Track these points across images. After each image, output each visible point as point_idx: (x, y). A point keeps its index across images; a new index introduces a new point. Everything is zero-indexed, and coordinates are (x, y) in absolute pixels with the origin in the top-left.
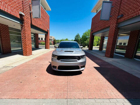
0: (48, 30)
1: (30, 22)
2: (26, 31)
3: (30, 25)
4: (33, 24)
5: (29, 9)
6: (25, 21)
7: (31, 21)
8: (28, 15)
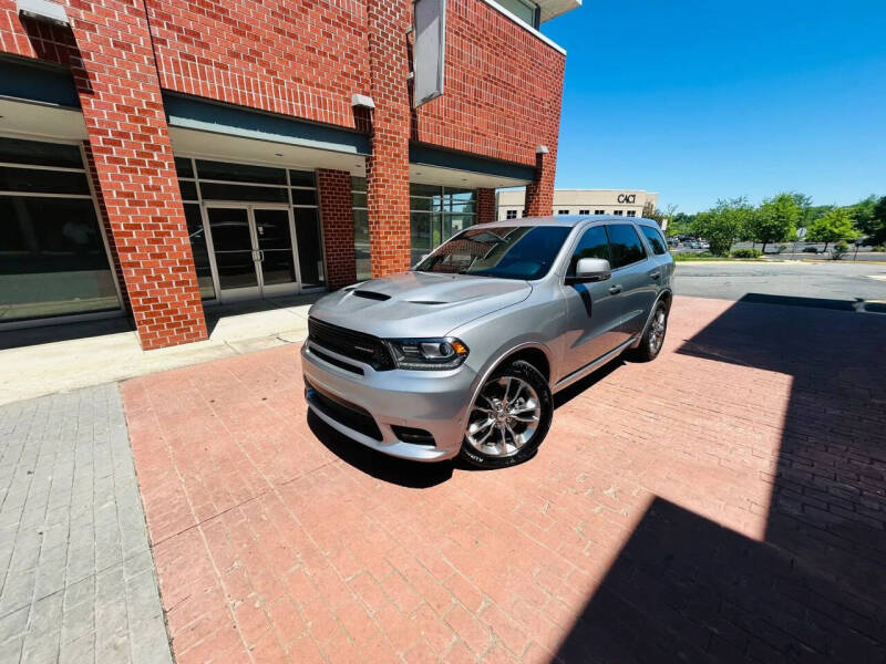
0: (539, 156)
1: (407, 131)
2: (382, 186)
3: (406, 152)
4: (425, 137)
5: (405, 61)
6: (378, 135)
7: (414, 124)
8: (396, 100)
